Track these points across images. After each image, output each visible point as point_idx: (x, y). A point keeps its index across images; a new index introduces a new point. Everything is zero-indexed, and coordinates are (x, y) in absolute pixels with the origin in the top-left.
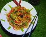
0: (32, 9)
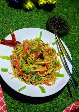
0: (41, 32)
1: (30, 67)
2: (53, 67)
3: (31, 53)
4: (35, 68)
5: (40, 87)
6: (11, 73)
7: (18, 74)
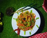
2: (28, 14)
6: (31, 31)
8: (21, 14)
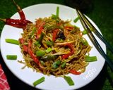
1: (47, 51)
2: (79, 48)
3: (47, 32)
4: (54, 52)
5: (65, 77)
6: (21, 62)
7: (31, 63)
8: (75, 28)
